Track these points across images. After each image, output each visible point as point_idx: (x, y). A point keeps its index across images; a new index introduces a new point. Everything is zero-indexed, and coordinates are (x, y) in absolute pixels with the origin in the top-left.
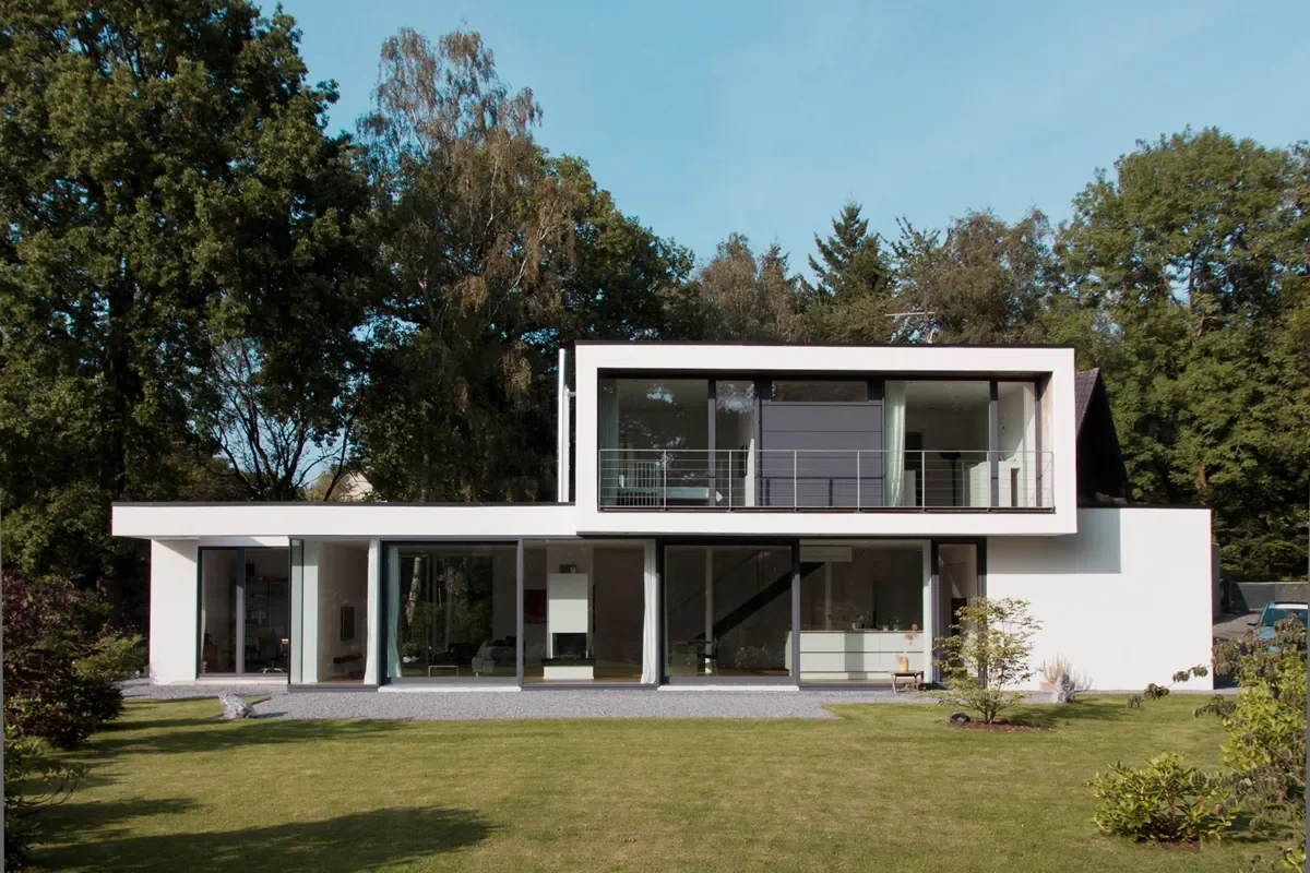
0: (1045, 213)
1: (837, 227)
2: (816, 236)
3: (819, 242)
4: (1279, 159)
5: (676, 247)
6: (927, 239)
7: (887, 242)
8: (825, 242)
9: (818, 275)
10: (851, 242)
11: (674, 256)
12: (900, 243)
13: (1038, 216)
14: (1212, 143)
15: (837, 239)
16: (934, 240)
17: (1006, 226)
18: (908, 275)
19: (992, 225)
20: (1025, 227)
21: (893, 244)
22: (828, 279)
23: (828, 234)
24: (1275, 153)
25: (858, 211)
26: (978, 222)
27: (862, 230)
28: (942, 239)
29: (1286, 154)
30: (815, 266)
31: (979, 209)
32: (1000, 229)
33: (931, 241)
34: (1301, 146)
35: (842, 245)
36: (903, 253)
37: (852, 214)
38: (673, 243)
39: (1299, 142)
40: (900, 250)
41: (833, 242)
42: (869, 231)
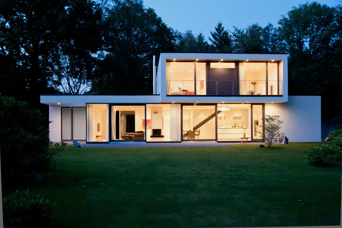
0: (272, 24)
1: (216, 29)
2: (211, 31)
3: (211, 33)
4: (333, 10)
5: (178, 32)
6: (241, 31)
7: (231, 32)
8: (213, 33)
9: (211, 42)
10: (220, 33)
11: (177, 35)
12: (234, 32)
13: (270, 25)
14: (315, 6)
15: (216, 32)
16: (243, 32)
17: (262, 28)
18: (236, 41)
19: (258, 28)
20: (267, 28)
21: (232, 33)
22: (214, 43)
23: (214, 31)
24: (332, 8)
25: (222, 24)
26: (255, 27)
27: (223, 29)
28: (245, 32)
29: (335, 9)
30: (210, 39)
31: (255, 23)
32: (260, 29)
33: (242, 32)
34: (339, 6)
35: (218, 34)
36: (235, 35)
37: (220, 25)
38: (177, 31)
39: (338, 5)
40: (234, 34)
41: (215, 33)
42: (224, 30)
